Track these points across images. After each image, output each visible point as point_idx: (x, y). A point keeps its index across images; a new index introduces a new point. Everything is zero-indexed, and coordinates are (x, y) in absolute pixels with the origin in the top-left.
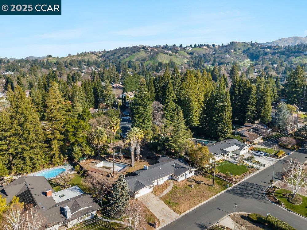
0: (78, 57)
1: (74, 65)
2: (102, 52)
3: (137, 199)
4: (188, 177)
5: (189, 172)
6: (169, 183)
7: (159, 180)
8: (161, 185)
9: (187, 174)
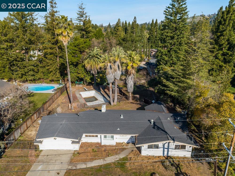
3: (41, 151)
4: (169, 155)
5: (173, 145)
6: (123, 149)
7: (103, 136)
8: (105, 146)
9: (168, 149)
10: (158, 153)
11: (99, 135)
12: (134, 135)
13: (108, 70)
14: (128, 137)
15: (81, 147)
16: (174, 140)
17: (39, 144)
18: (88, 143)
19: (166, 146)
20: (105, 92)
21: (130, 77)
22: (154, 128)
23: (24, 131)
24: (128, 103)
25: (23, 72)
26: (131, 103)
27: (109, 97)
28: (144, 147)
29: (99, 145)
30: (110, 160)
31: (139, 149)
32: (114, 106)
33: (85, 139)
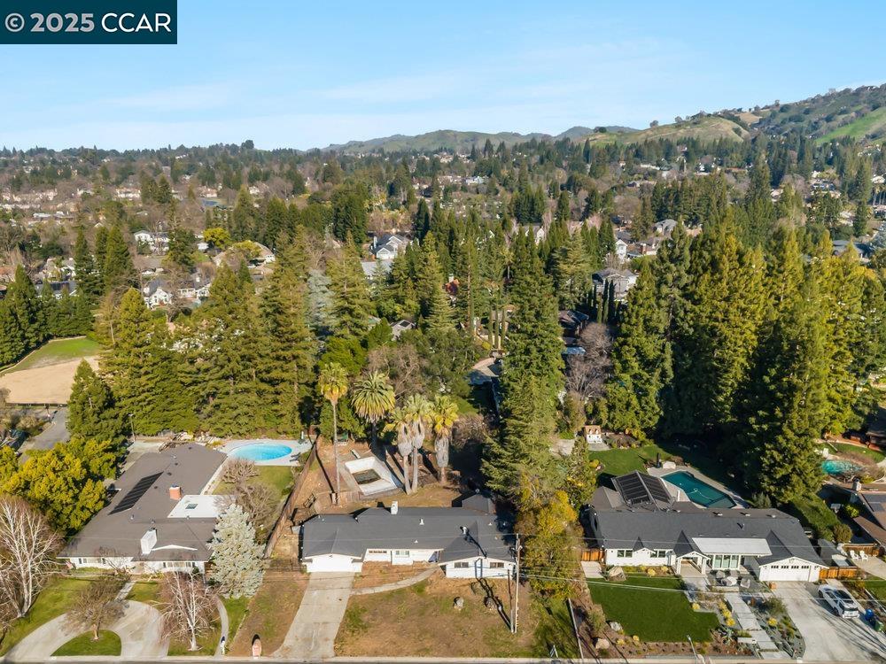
0: (674, 131)
1: (649, 155)
2: (767, 107)
3: (310, 573)
4: (483, 576)
5: (487, 561)
6: (424, 570)
7: (394, 551)
8: (398, 566)
9: (481, 567)
10: (468, 574)
11: (389, 551)
12: (438, 550)
13: (402, 436)
14: (431, 552)
15: (364, 568)
16: (485, 556)
17: (307, 564)
18: (373, 563)
19: (478, 564)
20: (395, 460)
21: (441, 441)
22: (466, 539)
24: (439, 487)
26: (445, 488)
27: (402, 472)
28: (450, 565)
30: (405, 583)
31: (444, 568)
32: (413, 495)
33: (371, 556)
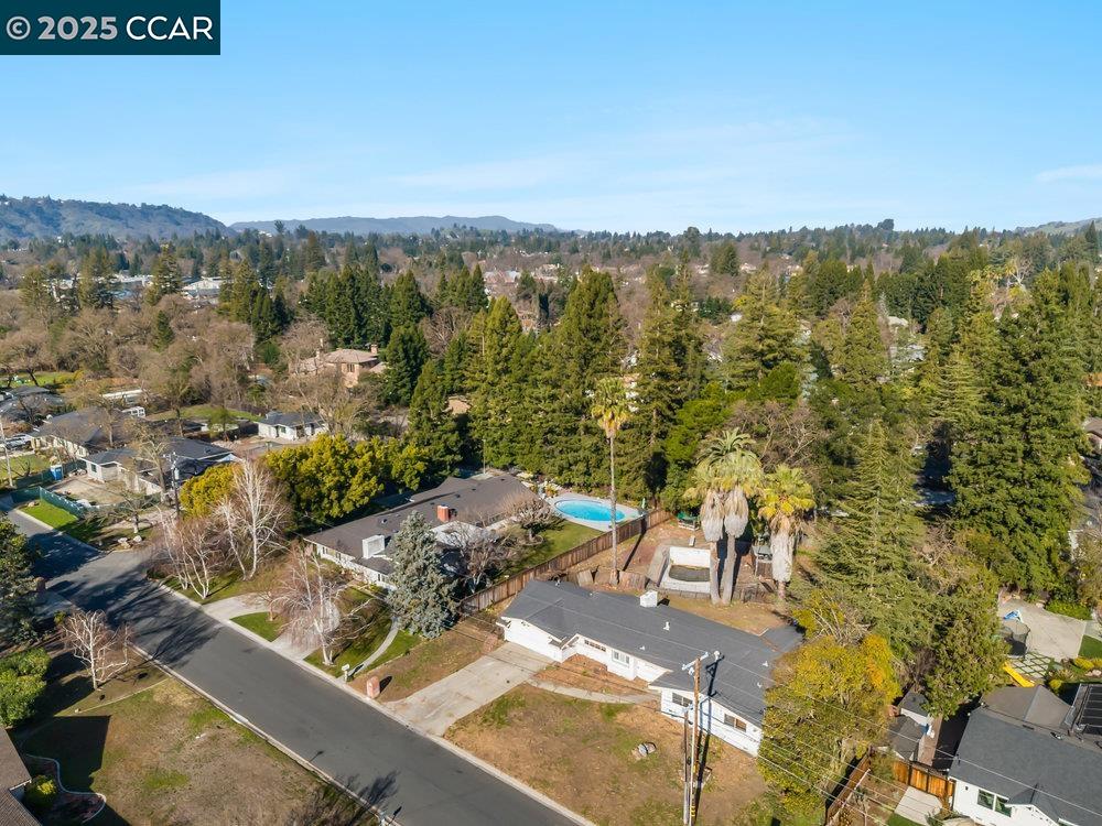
3: (506, 641)
5: (720, 710)
6: (639, 689)
7: (614, 652)
8: (612, 675)
9: (709, 716)
12: (669, 672)
15: (569, 661)
17: (504, 628)
18: (586, 658)
19: (705, 708)
23: (499, 601)
24: (768, 610)
25: (564, 463)
26: (775, 613)
28: (666, 694)
29: (601, 670)
30: (601, 697)
32: (719, 606)
33: (581, 646)
